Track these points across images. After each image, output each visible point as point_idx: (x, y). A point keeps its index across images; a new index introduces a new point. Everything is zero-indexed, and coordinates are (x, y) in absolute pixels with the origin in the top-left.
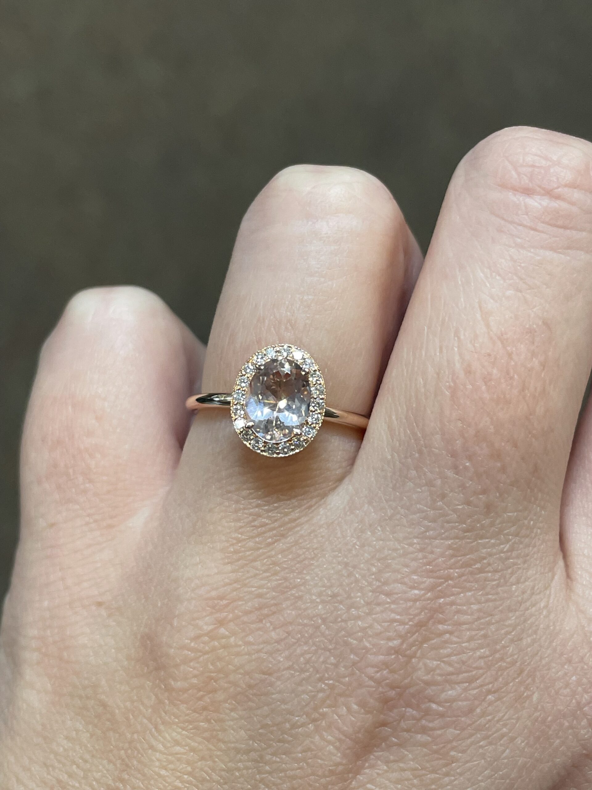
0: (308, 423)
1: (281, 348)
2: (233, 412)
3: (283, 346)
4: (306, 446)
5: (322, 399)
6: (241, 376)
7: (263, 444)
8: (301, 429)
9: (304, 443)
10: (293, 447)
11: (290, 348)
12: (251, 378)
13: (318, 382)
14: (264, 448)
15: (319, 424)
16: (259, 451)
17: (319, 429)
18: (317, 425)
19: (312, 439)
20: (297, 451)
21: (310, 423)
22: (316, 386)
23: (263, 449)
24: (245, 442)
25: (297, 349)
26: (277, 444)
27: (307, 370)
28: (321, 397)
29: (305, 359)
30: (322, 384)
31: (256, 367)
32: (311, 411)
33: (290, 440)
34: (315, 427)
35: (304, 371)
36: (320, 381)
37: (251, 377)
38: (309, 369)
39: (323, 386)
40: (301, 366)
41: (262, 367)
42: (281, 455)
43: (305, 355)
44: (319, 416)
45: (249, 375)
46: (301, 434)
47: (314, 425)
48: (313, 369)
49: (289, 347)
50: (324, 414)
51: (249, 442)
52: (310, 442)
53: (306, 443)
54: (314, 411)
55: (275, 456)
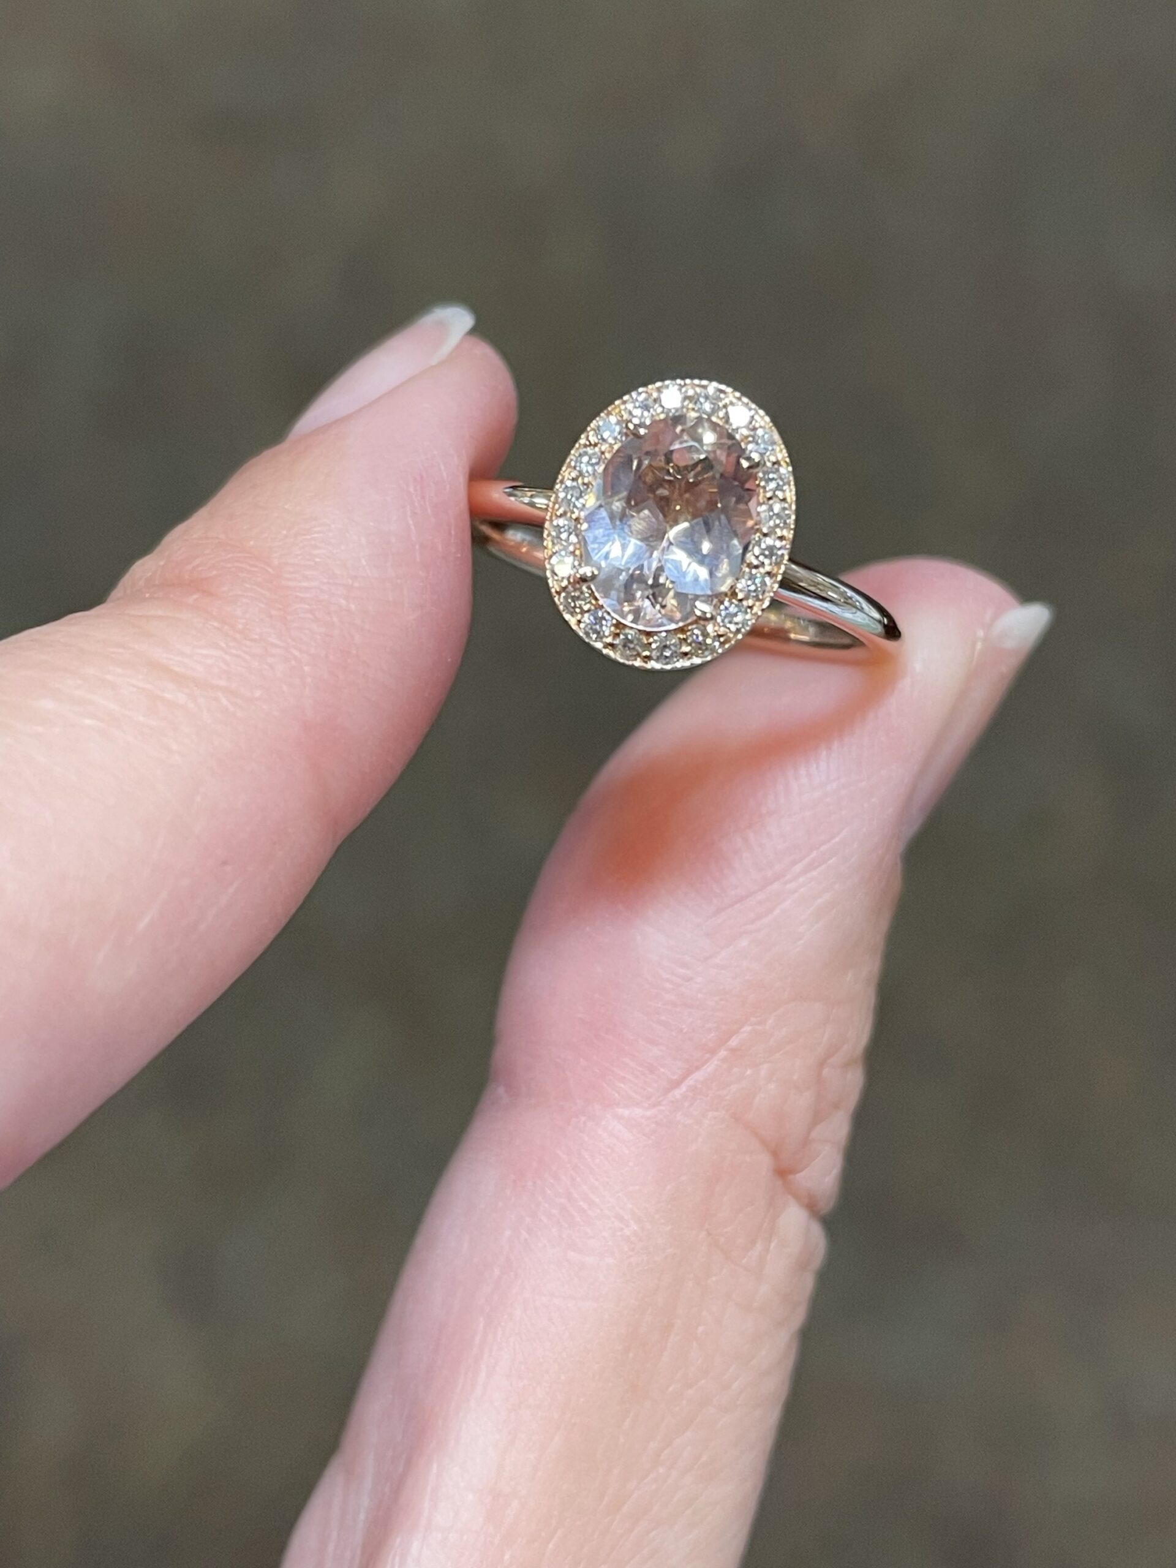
0: (734, 594)
1: (698, 390)
2: (549, 535)
3: (705, 387)
4: (720, 651)
5: (781, 538)
6: (585, 446)
7: (613, 629)
8: (716, 607)
9: (717, 644)
10: (686, 649)
11: (722, 396)
12: (608, 456)
13: (780, 494)
14: (614, 638)
15: (762, 601)
16: (599, 645)
17: (760, 613)
18: (758, 604)
19: (740, 636)
20: (697, 661)
21: (740, 596)
22: (771, 502)
23: (609, 640)
24: (567, 617)
25: (739, 399)
26: (649, 634)
27: (756, 457)
28: (779, 533)
29: (755, 429)
30: (789, 500)
31: (627, 427)
32: (751, 566)
33: (682, 630)
34: (751, 607)
35: (749, 459)
36: (784, 491)
37: (609, 452)
38: (762, 455)
39: (790, 506)
40: (743, 446)
41: (642, 431)
42: (653, 665)
43: (757, 417)
44: (767, 579)
45: (604, 447)
46: (713, 618)
47: (750, 602)
48: (773, 459)
49: (722, 391)
50: (779, 578)
51: (579, 617)
52: (733, 642)
53: (722, 644)
54: (756, 567)
55: (638, 663)
